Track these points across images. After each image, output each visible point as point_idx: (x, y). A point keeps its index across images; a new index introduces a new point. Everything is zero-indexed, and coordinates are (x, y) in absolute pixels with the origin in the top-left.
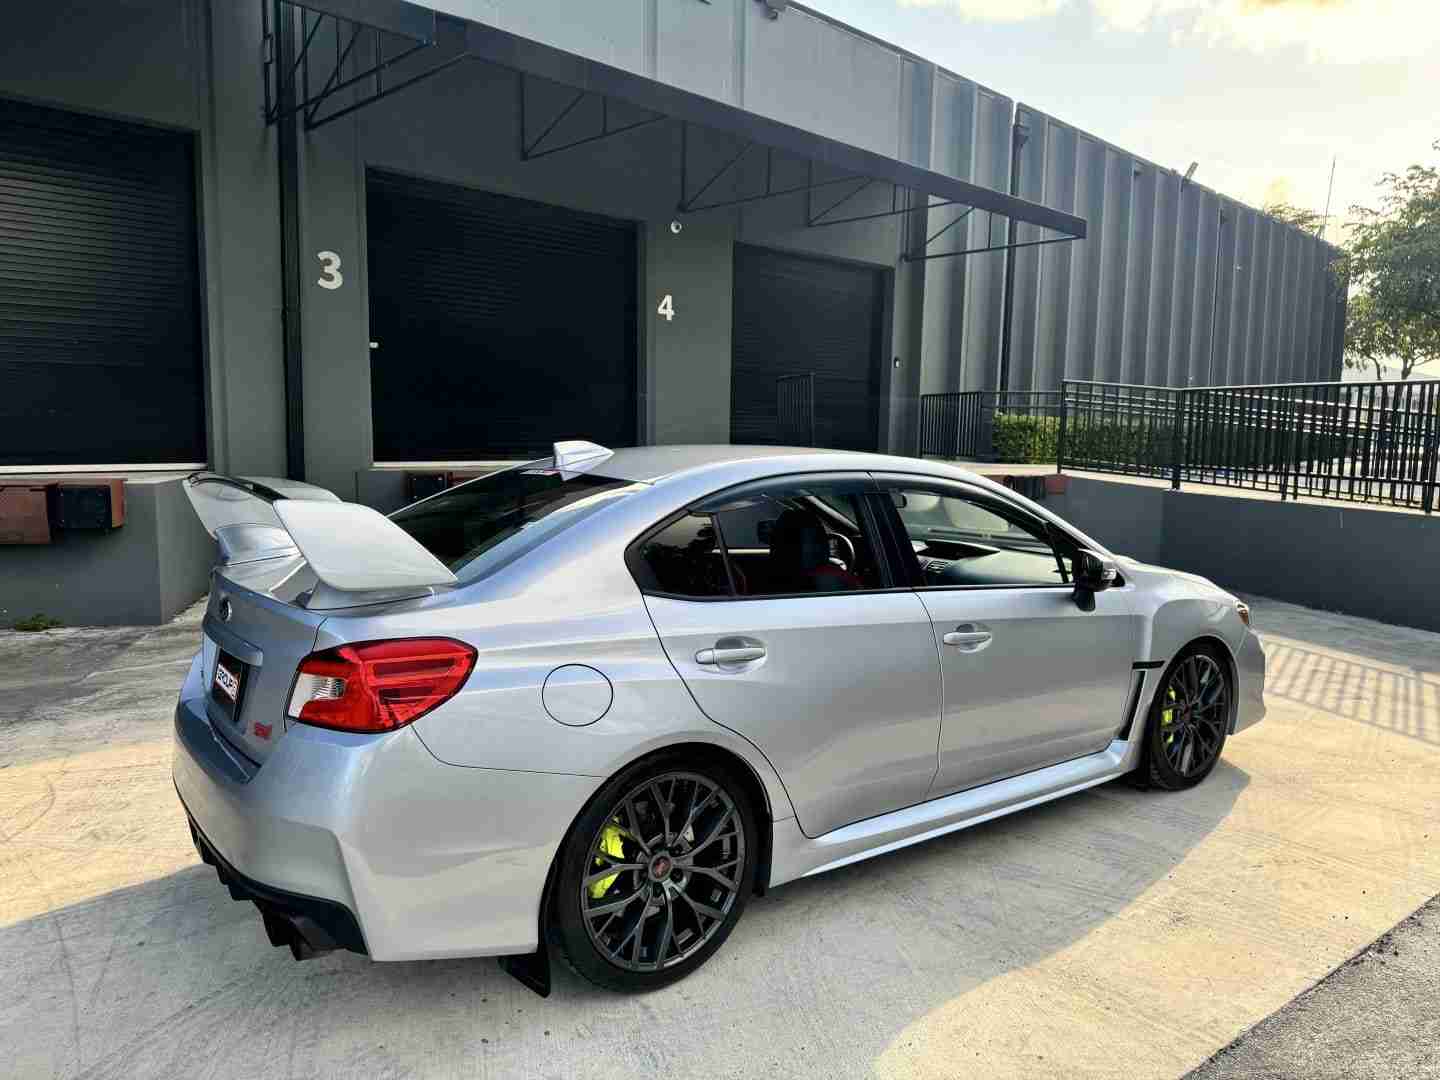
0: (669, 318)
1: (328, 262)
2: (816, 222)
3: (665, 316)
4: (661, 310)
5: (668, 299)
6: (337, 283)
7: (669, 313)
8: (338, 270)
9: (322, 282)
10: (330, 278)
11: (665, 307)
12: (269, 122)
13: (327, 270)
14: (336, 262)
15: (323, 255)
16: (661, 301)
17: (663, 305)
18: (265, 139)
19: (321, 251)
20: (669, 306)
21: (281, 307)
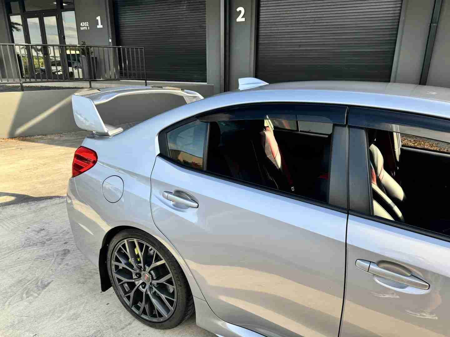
21: (430, 22)
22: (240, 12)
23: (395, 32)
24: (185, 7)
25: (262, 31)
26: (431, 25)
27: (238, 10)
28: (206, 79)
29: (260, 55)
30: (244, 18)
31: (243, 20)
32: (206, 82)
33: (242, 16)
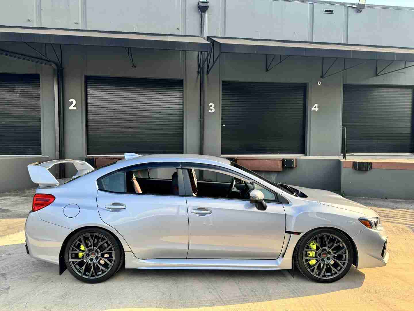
0: (316, 111)
1: (211, 106)
2: (379, 74)
3: (315, 110)
4: (313, 109)
5: (316, 105)
6: (213, 110)
7: (317, 109)
8: (214, 108)
9: (210, 111)
10: (211, 110)
11: (315, 107)
12: (198, 73)
13: (211, 108)
14: (213, 105)
15: (210, 105)
16: (314, 105)
17: (314, 106)
18: (197, 78)
19: (210, 103)
20: (317, 107)
21: (199, 118)
22: (72, 102)
23: (182, 122)
24: (18, 94)
25: (90, 117)
26: (200, 120)
27: (70, 101)
28: (41, 152)
29: (90, 133)
30: (76, 107)
31: (75, 108)
32: (41, 154)
33: (74, 105)
